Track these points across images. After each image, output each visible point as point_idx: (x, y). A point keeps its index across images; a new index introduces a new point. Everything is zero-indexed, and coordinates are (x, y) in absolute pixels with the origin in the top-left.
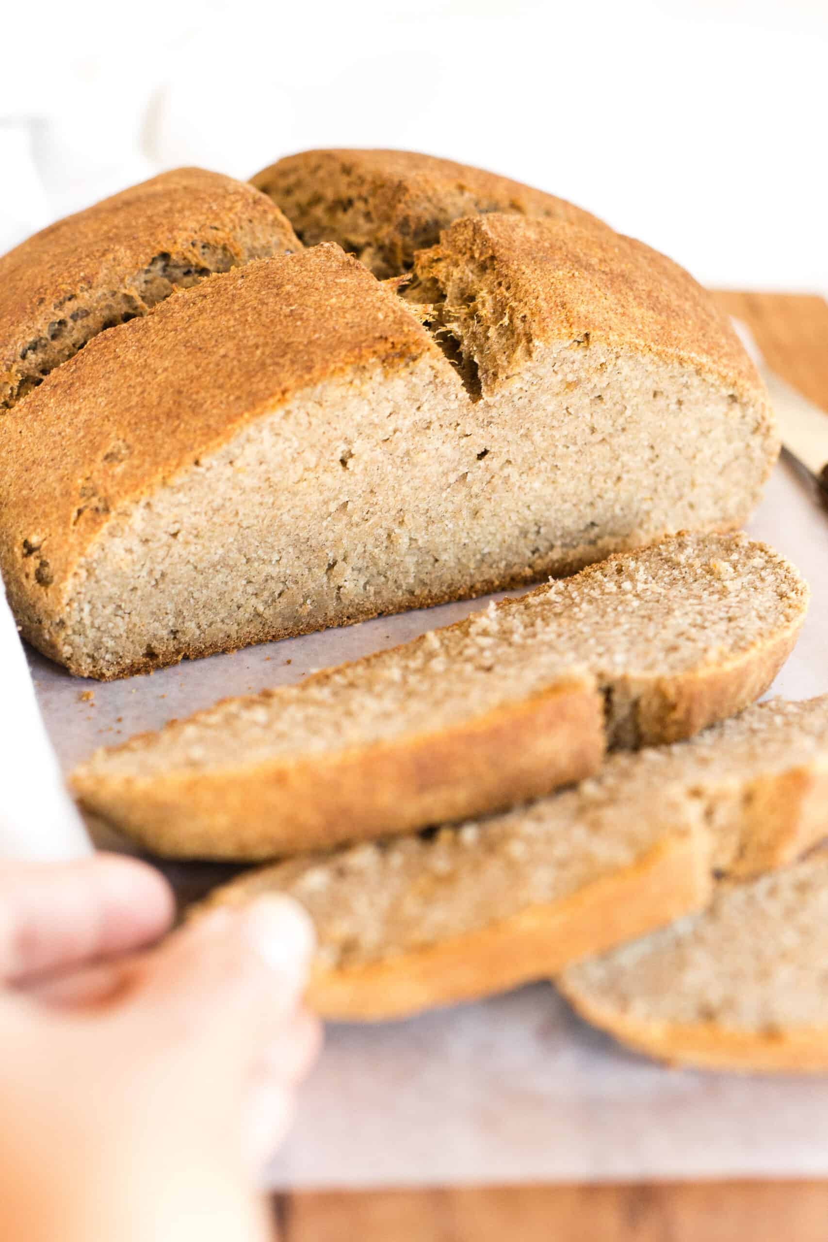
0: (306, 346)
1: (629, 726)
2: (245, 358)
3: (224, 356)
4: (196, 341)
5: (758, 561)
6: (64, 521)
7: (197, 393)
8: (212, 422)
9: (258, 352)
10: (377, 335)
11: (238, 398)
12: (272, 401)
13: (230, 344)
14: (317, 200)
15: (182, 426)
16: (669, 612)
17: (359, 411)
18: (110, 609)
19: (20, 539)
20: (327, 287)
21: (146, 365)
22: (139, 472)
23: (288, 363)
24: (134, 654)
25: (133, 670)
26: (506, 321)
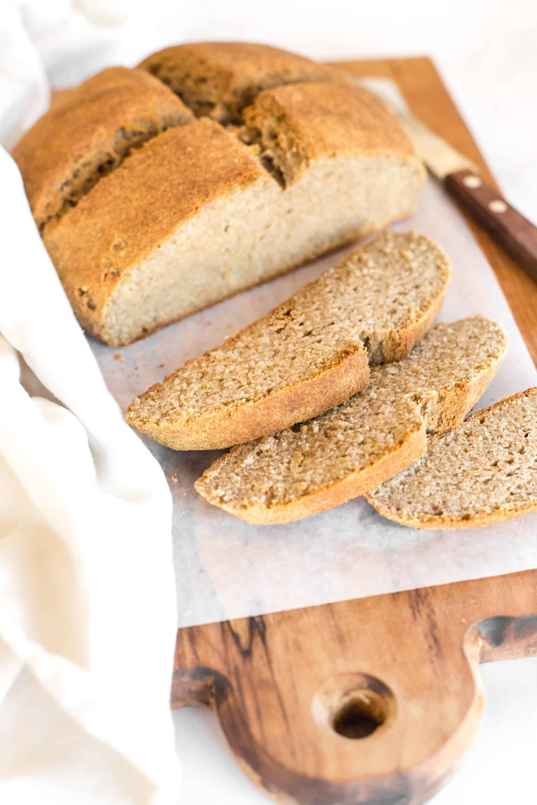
0: (203, 182)
1: (379, 354)
2: (175, 191)
3: (165, 191)
4: (149, 183)
5: (424, 247)
6: (98, 279)
7: (154, 211)
8: (164, 226)
9: (181, 188)
10: (237, 172)
11: (175, 213)
12: (191, 213)
13: (167, 184)
14: (188, 76)
15: (150, 229)
16: (388, 286)
17: (231, 207)
18: (124, 315)
19: (77, 287)
20: (208, 147)
21: (126, 197)
22: (132, 255)
23: (196, 193)
24: (137, 331)
25: (138, 338)
26: (294, 150)
